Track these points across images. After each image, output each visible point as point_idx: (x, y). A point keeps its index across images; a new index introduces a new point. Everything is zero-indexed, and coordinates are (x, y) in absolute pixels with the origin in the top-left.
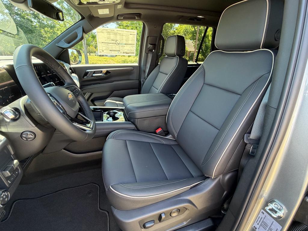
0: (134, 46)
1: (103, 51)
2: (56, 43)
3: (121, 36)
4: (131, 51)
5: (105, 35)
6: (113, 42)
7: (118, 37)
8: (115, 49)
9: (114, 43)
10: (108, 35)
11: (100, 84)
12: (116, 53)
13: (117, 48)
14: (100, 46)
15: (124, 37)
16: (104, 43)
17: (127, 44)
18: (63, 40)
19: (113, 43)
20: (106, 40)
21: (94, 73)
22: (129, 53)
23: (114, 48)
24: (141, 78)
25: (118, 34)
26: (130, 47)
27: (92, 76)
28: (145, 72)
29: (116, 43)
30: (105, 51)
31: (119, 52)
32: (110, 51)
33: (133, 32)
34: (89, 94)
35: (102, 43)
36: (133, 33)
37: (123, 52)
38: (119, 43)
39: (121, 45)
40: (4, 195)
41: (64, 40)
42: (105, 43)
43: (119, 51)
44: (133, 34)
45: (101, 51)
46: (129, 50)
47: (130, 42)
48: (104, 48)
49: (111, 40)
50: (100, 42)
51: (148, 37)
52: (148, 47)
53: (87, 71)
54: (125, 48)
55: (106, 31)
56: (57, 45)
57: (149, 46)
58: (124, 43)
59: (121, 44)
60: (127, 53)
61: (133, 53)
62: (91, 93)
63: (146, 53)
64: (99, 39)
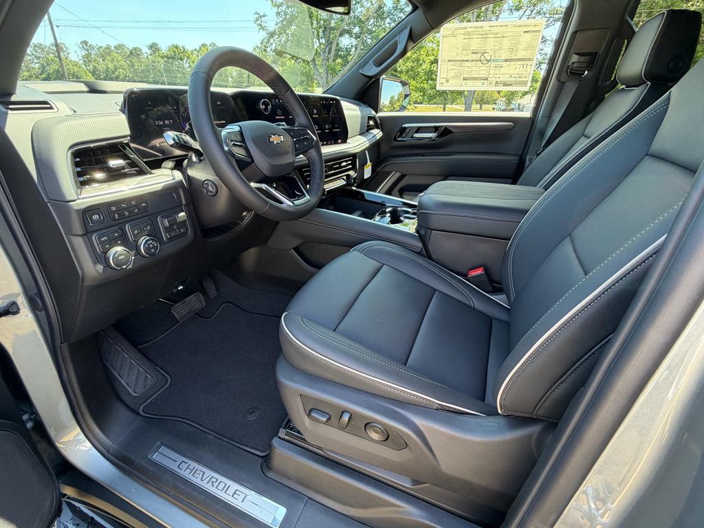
0: (530, 63)
1: (447, 81)
2: (360, 68)
3: (497, 39)
4: (521, 79)
5: (460, 40)
6: (474, 57)
7: (491, 44)
8: (477, 76)
9: (476, 61)
10: (466, 41)
11: (423, 156)
12: (478, 84)
13: (481, 72)
14: (442, 70)
15: (506, 41)
16: (452, 61)
17: (511, 60)
18: (371, 62)
19: (473, 61)
20: (458, 54)
21: (417, 132)
22: (511, 85)
23: (475, 73)
24: (530, 150)
25: (491, 36)
26: (518, 67)
27: (412, 137)
28: (542, 134)
29: (482, 58)
30: (451, 82)
31: (486, 82)
32: (464, 79)
33: (535, 26)
34: (398, 175)
35: (449, 61)
36: (534, 29)
37: (497, 83)
38: (489, 59)
39: (493, 64)
40: (151, 243)
41: (373, 61)
42: (456, 61)
43: (487, 79)
44: (534, 31)
45: (444, 81)
46: (513, 76)
47: (520, 55)
48: (452, 74)
49: (471, 52)
50: (444, 61)
51: (575, 33)
52: (570, 64)
53: (404, 126)
54: (503, 71)
55: (462, 31)
56: (361, 71)
57: (575, 58)
58: (503, 58)
59: (495, 61)
60: (505, 85)
61: (525, 83)
62: (400, 174)
63: (559, 81)
64: (444, 53)
